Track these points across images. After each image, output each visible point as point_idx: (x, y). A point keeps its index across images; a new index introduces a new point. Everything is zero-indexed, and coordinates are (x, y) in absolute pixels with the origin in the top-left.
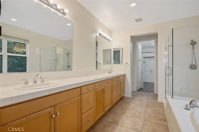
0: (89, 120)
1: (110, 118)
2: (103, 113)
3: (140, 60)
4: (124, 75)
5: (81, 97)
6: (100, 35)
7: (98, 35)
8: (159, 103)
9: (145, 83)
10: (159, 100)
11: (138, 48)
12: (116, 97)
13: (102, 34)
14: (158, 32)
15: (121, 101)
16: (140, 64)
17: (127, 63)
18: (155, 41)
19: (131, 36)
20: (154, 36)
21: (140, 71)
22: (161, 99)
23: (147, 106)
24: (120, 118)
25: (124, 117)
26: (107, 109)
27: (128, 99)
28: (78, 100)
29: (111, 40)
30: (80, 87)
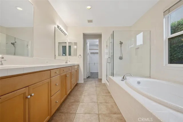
0: (57, 102)
1: (72, 99)
2: (66, 96)
3: (88, 54)
4: (78, 65)
5: (51, 79)
6: (58, 27)
7: (56, 27)
8: (103, 84)
9: (92, 73)
10: (103, 82)
11: (87, 44)
12: (74, 83)
13: (61, 26)
14: (102, 33)
15: (76, 86)
16: (88, 57)
17: (80, 55)
18: (99, 40)
19: (83, 33)
20: (99, 36)
21: (88, 63)
22: (104, 81)
23: (96, 86)
24: (80, 98)
25: (83, 97)
26: (68, 93)
27: (82, 84)
28: (48, 83)
29: (67, 34)
30: (50, 70)
